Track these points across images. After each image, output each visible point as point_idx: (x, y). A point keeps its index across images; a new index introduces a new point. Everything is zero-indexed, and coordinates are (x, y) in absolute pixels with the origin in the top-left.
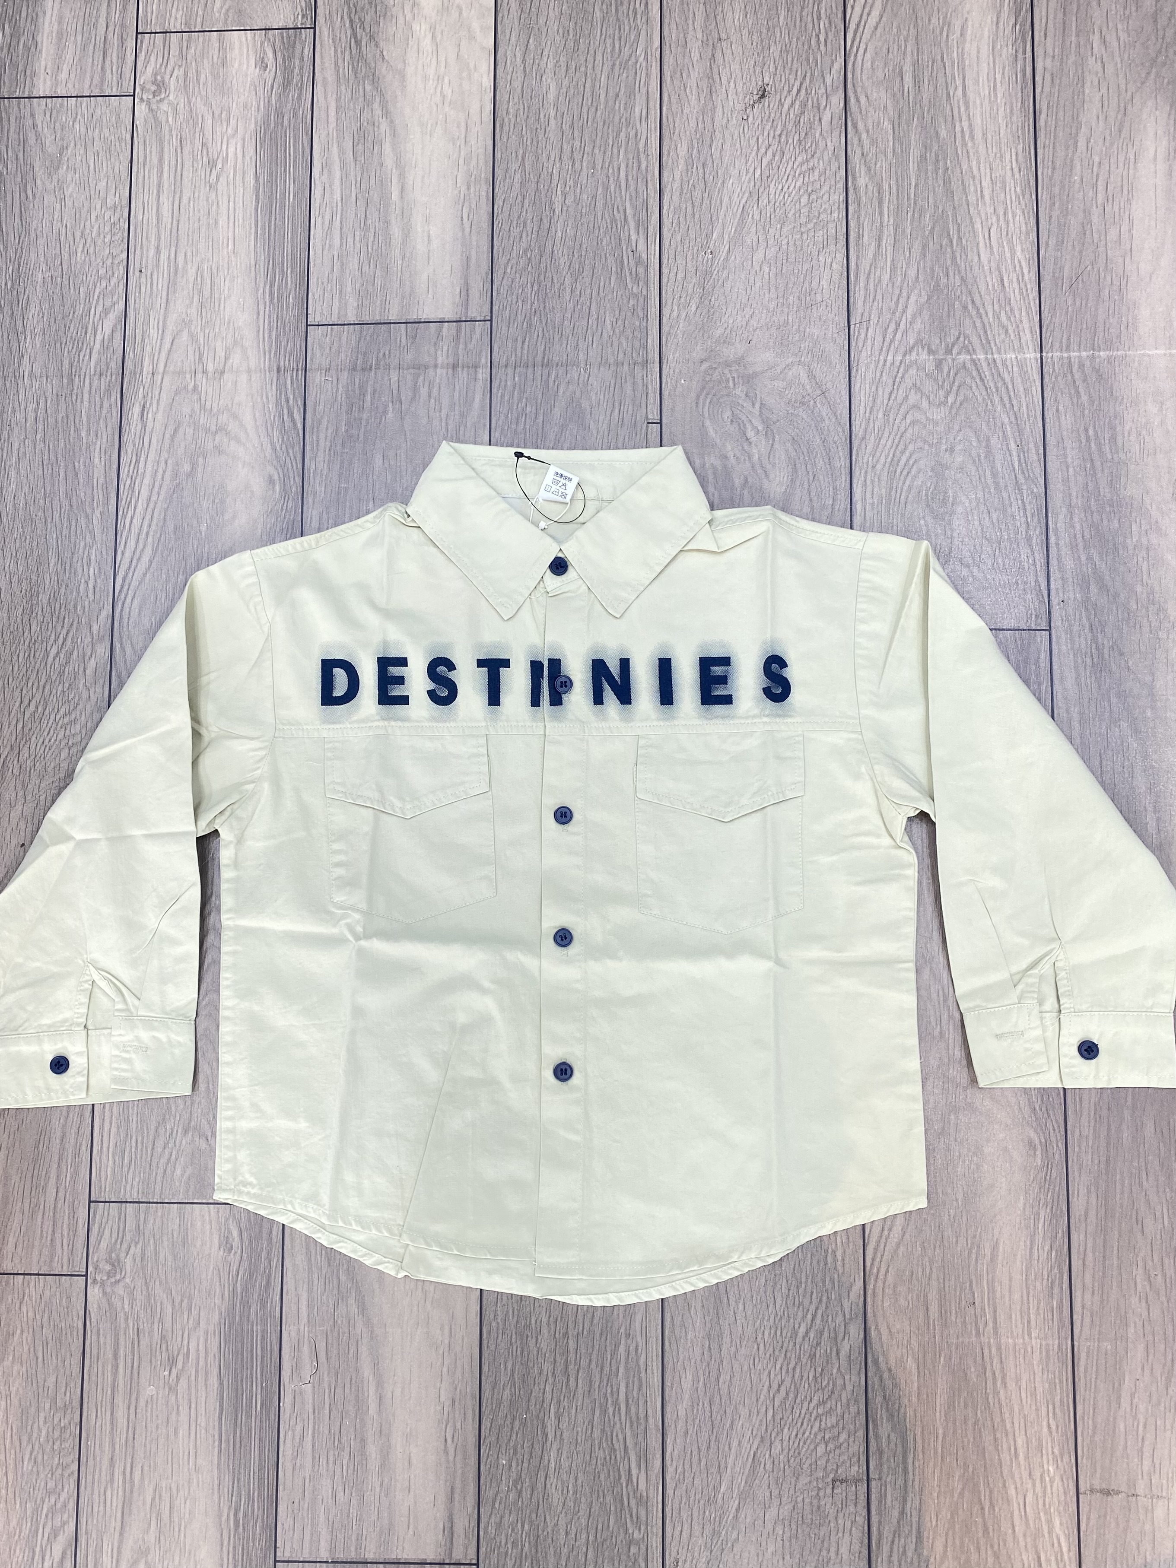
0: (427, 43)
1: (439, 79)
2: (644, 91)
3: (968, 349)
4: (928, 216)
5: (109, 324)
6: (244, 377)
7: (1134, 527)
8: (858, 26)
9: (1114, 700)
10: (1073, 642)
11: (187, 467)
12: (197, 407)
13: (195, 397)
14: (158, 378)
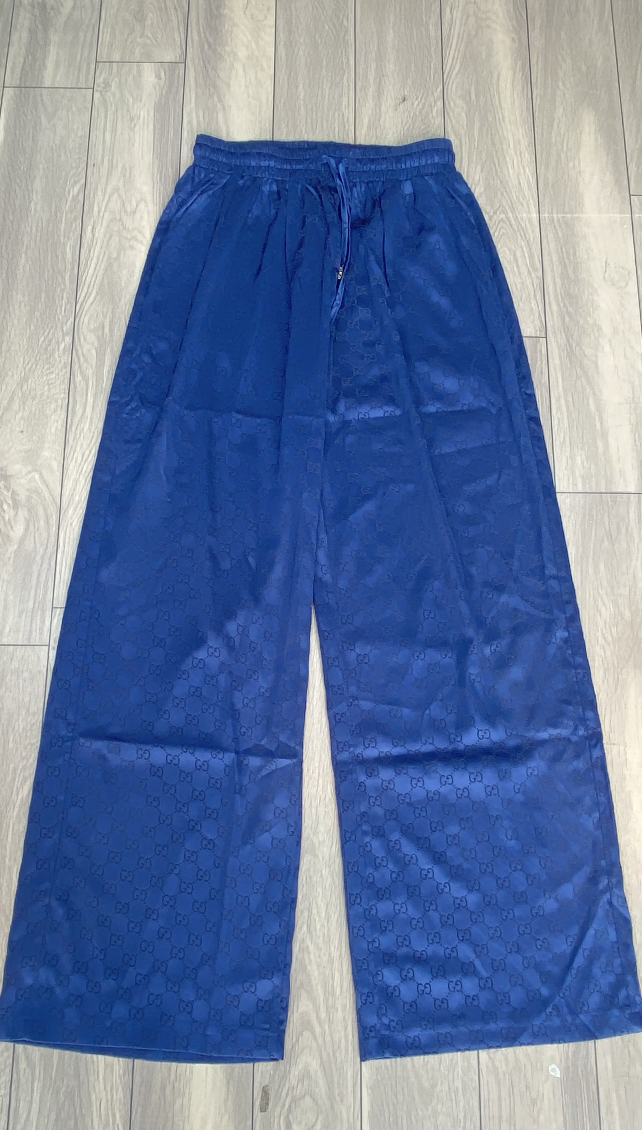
0: (241, 72)
1: (247, 87)
2: (347, 96)
3: (504, 212)
4: (484, 154)
5: (76, 189)
6: (146, 215)
7: (586, 292)
8: (449, 73)
9: (578, 369)
10: (557, 342)
11: (115, 255)
12: (121, 228)
13: (121, 223)
14: (101, 214)
